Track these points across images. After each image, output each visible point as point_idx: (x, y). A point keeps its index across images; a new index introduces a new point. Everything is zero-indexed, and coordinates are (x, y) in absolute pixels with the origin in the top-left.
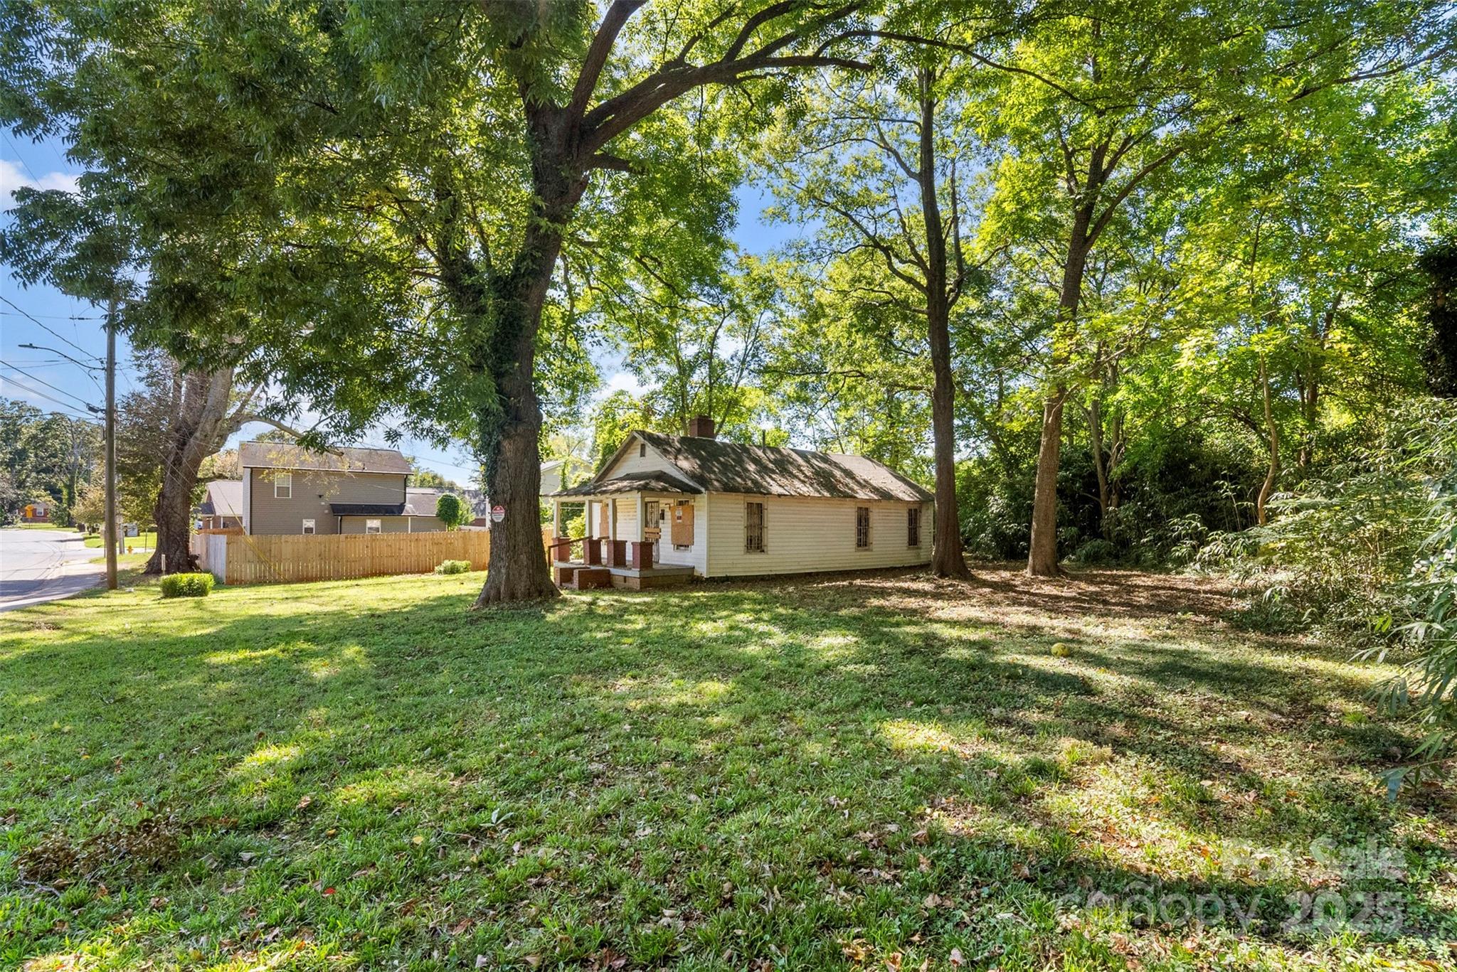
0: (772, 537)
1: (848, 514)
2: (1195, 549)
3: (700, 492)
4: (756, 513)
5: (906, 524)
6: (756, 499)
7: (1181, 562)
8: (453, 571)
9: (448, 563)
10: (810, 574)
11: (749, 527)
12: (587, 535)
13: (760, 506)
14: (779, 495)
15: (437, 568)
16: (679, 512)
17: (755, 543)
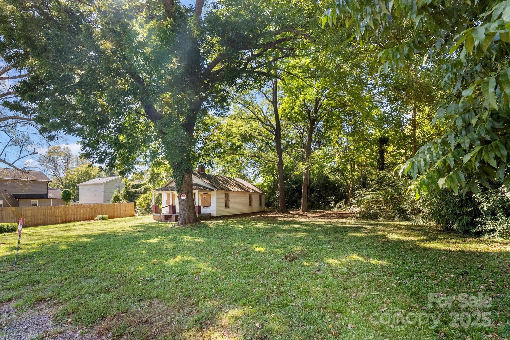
0: (231, 204)
1: (247, 196)
2: (335, 204)
3: (213, 190)
4: (227, 196)
5: (259, 199)
6: (227, 192)
7: (332, 208)
8: (103, 219)
9: (100, 216)
10: (239, 215)
11: (226, 201)
12: (171, 204)
13: (228, 194)
14: (233, 191)
15: (95, 218)
16: (204, 196)
17: (227, 206)
